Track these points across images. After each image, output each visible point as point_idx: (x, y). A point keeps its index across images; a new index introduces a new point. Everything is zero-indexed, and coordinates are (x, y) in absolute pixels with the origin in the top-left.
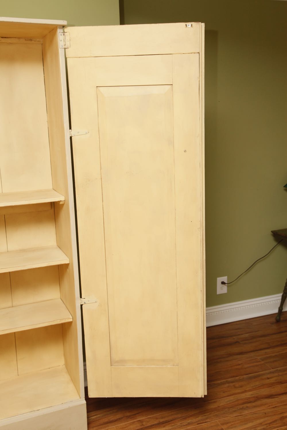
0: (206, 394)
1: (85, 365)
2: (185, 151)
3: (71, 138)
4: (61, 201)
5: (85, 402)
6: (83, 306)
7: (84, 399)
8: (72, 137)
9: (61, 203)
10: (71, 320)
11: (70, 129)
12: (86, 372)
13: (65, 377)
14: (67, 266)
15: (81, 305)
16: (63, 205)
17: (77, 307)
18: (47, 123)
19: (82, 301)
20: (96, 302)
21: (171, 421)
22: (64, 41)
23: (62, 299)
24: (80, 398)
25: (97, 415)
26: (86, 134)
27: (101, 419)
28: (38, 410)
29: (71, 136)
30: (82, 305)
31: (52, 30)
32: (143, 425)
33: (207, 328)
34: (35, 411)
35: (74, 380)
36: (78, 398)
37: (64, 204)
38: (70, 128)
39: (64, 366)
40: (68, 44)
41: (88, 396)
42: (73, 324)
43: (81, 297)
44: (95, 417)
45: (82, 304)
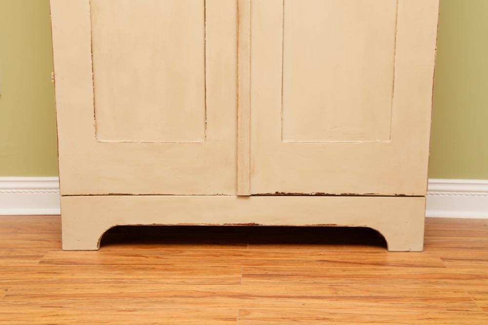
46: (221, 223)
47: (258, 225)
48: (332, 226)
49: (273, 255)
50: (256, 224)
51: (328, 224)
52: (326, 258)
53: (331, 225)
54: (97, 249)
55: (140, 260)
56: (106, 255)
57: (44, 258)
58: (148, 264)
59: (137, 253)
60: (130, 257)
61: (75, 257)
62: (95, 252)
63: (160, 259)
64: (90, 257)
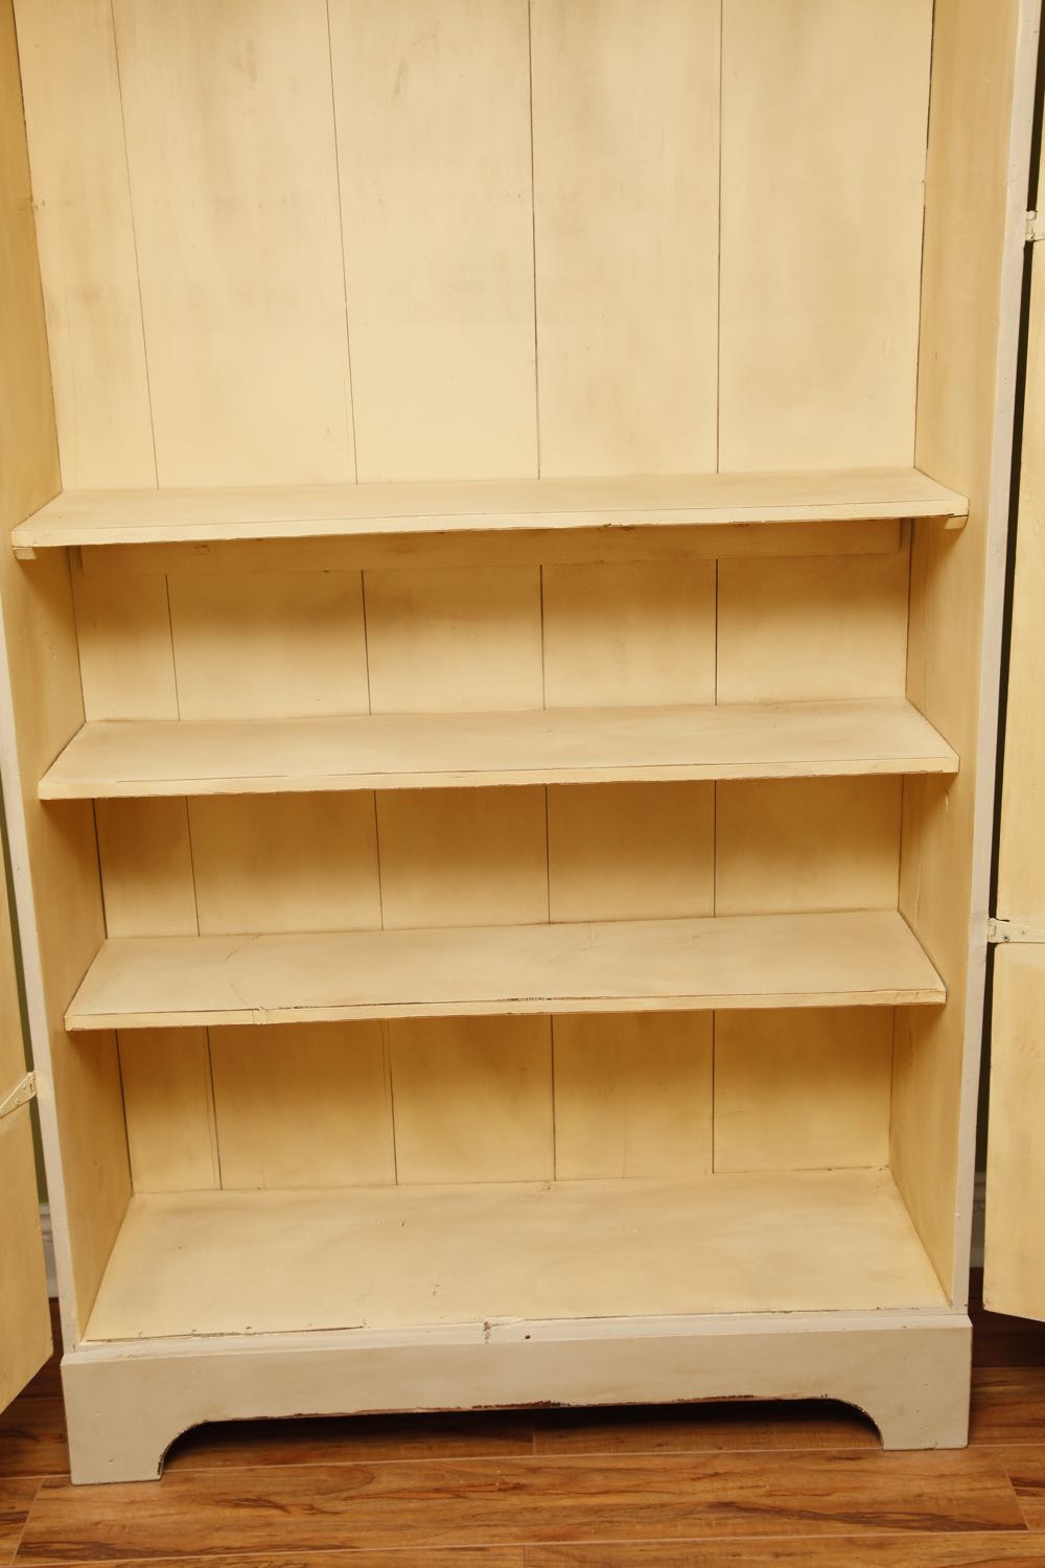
1: (980, 1185)
3: (1029, 248)
4: (951, 516)
5: (967, 1323)
6: (997, 950)
7: (965, 1310)
8: (1036, 246)
9: (951, 525)
10: (941, 999)
11: (1028, 210)
12: (983, 1210)
13: (894, 1216)
14: (942, 783)
15: (991, 947)
16: (957, 532)
17: (971, 950)
18: (921, 188)
19: (996, 931)
23: (905, 913)
24: (951, 1303)
25: (1008, 1385)
27: (1021, 1403)
28: (785, 1312)
29: (1029, 239)
30: (995, 944)
34: (773, 1312)
35: (926, 1233)
36: (942, 1301)
37: (962, 529)
38: (1032, 205)
39: (888, 1172)
41: (981, 1304)
42: (947, 1016)
43: (993, 913)
44: (1001, 1389)
45: (993, 941)
46: (467, 1405)
47: (559, 1404)
48: (743, 1399)
49: (599, 1481)
50: (554, 1404)
51: (734, 1397)
53: (740, 1397)
54: (159, 1477)
55: (269, 1525)
56: (181, 1499)
57: (29, 1525)
58: (291, 1547)
59: (258, 1490)
60: (244, 1513)
61: (105, 1515)
62: (154, 1490)
63: (318, 1517)
64: (142, 1516)
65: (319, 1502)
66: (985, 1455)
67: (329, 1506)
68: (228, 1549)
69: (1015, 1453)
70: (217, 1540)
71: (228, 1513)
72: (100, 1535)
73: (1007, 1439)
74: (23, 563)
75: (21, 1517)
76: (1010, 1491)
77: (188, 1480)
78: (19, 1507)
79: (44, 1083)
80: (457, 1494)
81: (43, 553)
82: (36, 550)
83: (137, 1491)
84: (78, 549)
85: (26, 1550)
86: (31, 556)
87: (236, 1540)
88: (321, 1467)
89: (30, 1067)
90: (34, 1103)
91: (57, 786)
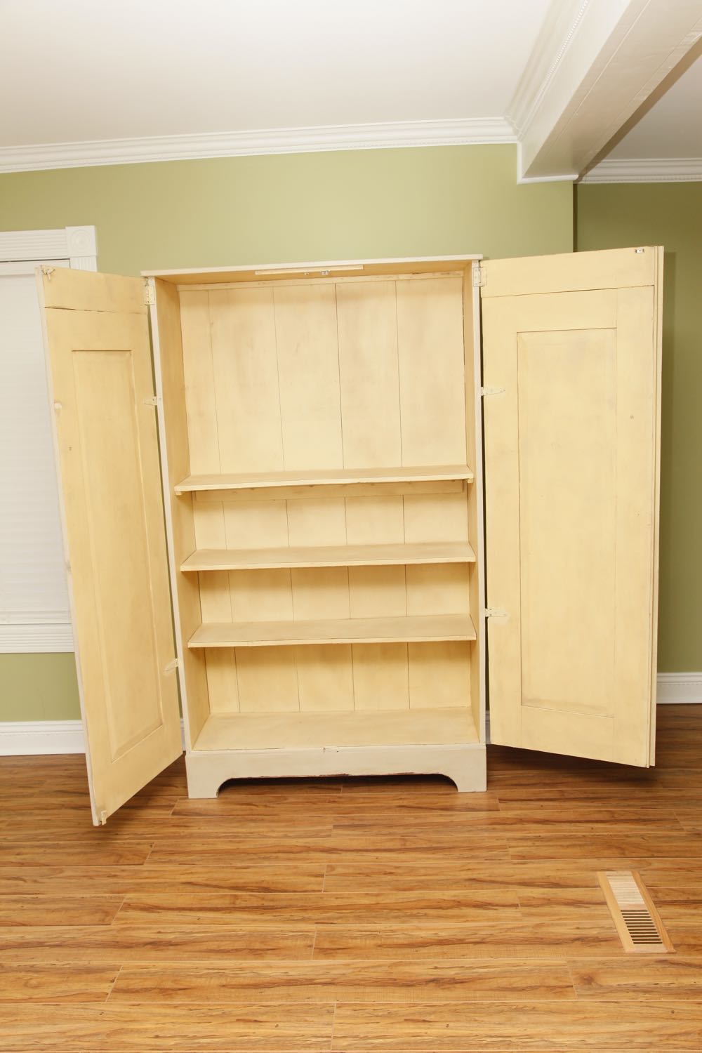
0: (653, 764)
2: (632, 417)
3: (482, 397)
4: (469, 479)
5: (485, 748)
6: (488, 619)
7: (485, 745)
8: (484, 397)
10: (475, 639)
11: (481, 387)
14: (471, 565)
15: (486, 618)
16: (472, 484)
17: (480, 620)
19: (487, 613)
20: (505, 615)
21: (606, 798)
22: (480, 277)
24: (480, 741)
25: (501, 774)
26: (502, 392)
29: (482, 395)
30: (488, 617)
31: (466, 266)
32: (563, 795)
33: (658, 705)
38: (482, 385)
40: (484, 281)
41: (489, 741)
42: (476, 643)
43: (486, 607)
45: (486, 616)
47: (348, 775)
49: (362, 800)
50: (346, 775)
51: (407, 773)
52: (405, 803)
53: (409, 773)
54: (216, 797)
55: (252, 810)
56: (224, 803)
57: (175, 808)
58: (258, 815)
59: (249, 801)
60: (244, 807)
61: (199, 806)
62: (215, 800)
63: (268, 808)
64: (211, 807)
65: (268, 804)
66: (491, 793)
67: (272, 806)
68: (238, 815)
69: (501, 793)
70: (234, 813)
71: (239, 807)
72: (198, 811)
73: (500, 789)
74: (178, 496)
75: (173, 806)
76: (497, 801)
77: (226, 798)
78: (172, 804)
79: (180, 662)
80: (314, 803)
81: (184, 493)
82: (182, 492)
83: (210, 801)
84: (195, 491)
85: (174, 814)
86: (180, 494)
87: (240, 813)
88: (268, 796)
89: (176, 657)
90: (177, 668)
91: (186, 568)
